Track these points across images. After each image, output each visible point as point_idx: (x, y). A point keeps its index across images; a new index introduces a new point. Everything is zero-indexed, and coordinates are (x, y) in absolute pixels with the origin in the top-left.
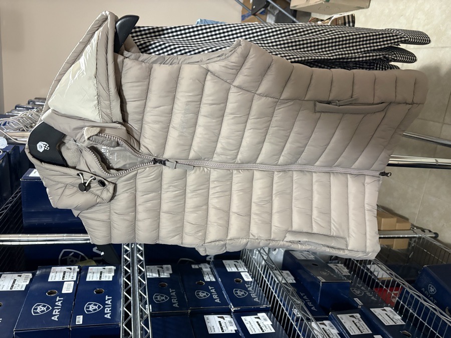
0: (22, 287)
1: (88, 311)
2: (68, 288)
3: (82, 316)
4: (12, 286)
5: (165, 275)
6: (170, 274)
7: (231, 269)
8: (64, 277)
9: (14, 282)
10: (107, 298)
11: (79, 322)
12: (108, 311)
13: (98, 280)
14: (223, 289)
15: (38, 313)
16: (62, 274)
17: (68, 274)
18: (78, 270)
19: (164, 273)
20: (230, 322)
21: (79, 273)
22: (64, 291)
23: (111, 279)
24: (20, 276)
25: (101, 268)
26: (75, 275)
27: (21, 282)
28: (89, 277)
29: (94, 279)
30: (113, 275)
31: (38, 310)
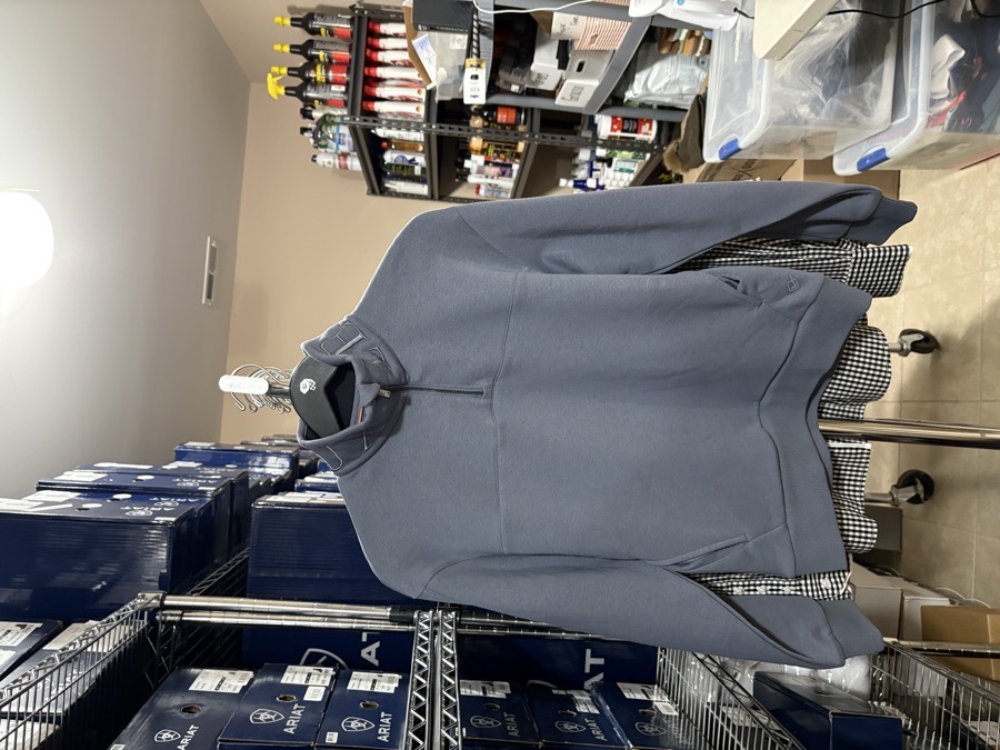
0: (235, 689)
1: (347, 728)
2: (315, 694)
3: (336, 734)
4: (219, 686)
5: (499, 694)
6: (507, 694)
7: (633, 693)
8: (308, 680)
9: (222, 681)
10: (383, 714)
11: (331, 740)
12: (385, 732)
13: (369, 689)
14: (615, 723)
15: (260, 721)
16: (305, 676)
17: (316, 677)
18: (334, 673)
19: (494, 690)
21: (334, 678)
22: (307, 698)
23: (392, 691)
24: (233, 674)
25: (374, 675)
26: (328, 679)
27: (235, 681)
28: (353, 685)
29: (362, 688)
30: (396, 685)
31: (262, 718)
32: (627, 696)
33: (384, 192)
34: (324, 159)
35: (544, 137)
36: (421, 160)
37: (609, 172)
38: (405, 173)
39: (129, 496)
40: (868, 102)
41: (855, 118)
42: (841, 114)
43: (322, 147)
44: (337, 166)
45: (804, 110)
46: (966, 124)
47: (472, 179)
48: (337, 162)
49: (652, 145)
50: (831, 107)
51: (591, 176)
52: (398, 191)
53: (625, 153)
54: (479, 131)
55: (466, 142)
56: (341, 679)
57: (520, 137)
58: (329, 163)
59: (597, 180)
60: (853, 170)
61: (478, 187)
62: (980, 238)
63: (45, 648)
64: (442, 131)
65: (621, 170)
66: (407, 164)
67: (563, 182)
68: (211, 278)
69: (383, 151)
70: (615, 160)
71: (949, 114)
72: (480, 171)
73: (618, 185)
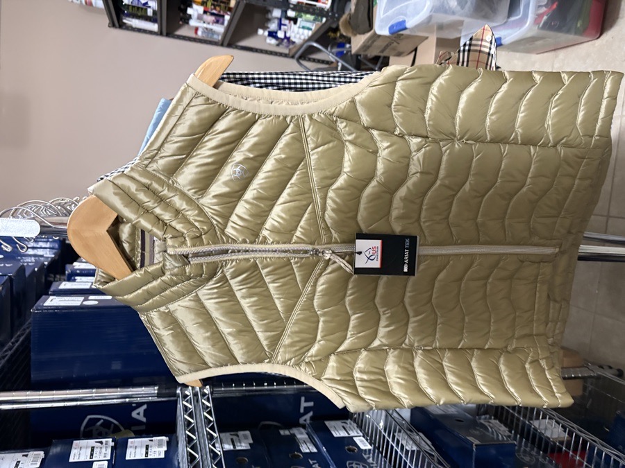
5: (243, 446)
6: (250, 444)
7: (339, 433)
8: (92, 455)
9: (17, 465)
13: (144, 457)
14: (331, 462)
16: (89, 451)
17: (99, 450)
18: (113, 444)
19: (240, 442)
21: (113, 449)
23: (162, 456)
24: (26, 456)
25: (146, 440)
26: (109, 450)
27: (28, 464)
28: (130, 455)
29: (138, 457)
30: (165, 448)
33: (122, 26)
36: (153, 4)
37: (295, 28)
38: (140, 13)
40: (495, 2)
41: (486, 13)
45: (453, 3)
46: (555, 25)
47: (193, 23)
50: (472, 3)
51: (280, 29)
52: (134, 26)
53: (309, 16)
56: (119, 448)
59: (285, 33)
61: (197, 29)
65: (303, 28)
66: (141, 6)
67: (260, 32)
70: (299, 20)
71: (545, 18)
72: (200, 18)
73: (300, 38)
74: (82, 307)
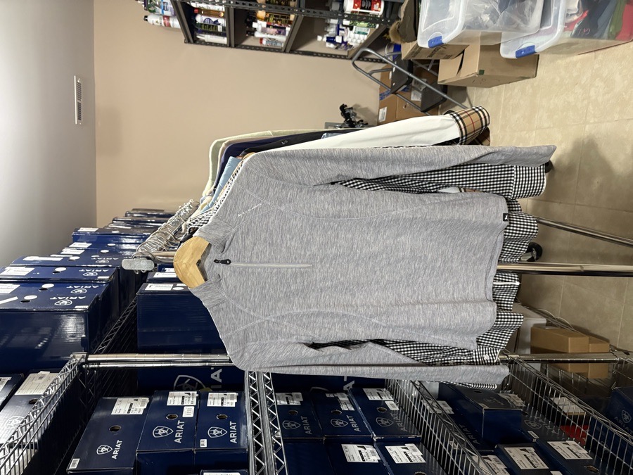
0: (139, 411)
1: (211, 435)
2: (189, 413)
3: (206, 440)
4: (129, 410)
5: (296, 402)
6: (301, 402)
7: (373, 396)
8: (183, 402)
9: (131, 406)
10: (231, 423)
11: (203, 445)
12: (234, 436)
13: (220, 405)
14: (364, 418)
15: (159, 435)
16: (181, 399)
17: (187, 399)
18: (198, 395)
19: (293, 400)
20: (372, 452)
21: (198, 399)
22: (185, 415)
23: (234, 405)
24: (137, 400)
25: (222, 394)
26: (195, 400)
27: (138, 406)
28: (210, 403)
29: (216, 405)
30: (236, 401)
31: (160, 433)
32: (371, 398)
33: (196, 41)
34: (153, 19)
35: (308, 12)
36: (222, 21)
37: (351, 34)
38: (211, 29)
39: (52, 285)
40: (527, 14)
41: (518, 25)
42: (509, 23)
43: (150, 11)
44: (163, 25)
45: (486, 18)
46: (586, 32)
47: (258, 35)
48: (163, 21)
49: (380, 19)
50: (503, 18)
51: (338, 34)
52: (206, 41)
53: (362, 24)
54: (263, 6)
55: (254, 13)
56: (202, 398)
57: (291, 11)
58: (157, 22)
59: (343, 37)
60: (512, 55)
61: (261, 40)
62: (586, 102)
63: (16, 394)
64: (237, 5)
65: (359, 33)
66: (211, 24)
67: (320, 38)
68: (79, 105)
69: (196, 15)
70: (354, 27)
71: (576, 26)
72: (263, 31)
73: (356, 42)
74: (172, 292)
